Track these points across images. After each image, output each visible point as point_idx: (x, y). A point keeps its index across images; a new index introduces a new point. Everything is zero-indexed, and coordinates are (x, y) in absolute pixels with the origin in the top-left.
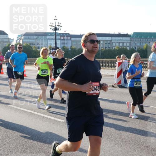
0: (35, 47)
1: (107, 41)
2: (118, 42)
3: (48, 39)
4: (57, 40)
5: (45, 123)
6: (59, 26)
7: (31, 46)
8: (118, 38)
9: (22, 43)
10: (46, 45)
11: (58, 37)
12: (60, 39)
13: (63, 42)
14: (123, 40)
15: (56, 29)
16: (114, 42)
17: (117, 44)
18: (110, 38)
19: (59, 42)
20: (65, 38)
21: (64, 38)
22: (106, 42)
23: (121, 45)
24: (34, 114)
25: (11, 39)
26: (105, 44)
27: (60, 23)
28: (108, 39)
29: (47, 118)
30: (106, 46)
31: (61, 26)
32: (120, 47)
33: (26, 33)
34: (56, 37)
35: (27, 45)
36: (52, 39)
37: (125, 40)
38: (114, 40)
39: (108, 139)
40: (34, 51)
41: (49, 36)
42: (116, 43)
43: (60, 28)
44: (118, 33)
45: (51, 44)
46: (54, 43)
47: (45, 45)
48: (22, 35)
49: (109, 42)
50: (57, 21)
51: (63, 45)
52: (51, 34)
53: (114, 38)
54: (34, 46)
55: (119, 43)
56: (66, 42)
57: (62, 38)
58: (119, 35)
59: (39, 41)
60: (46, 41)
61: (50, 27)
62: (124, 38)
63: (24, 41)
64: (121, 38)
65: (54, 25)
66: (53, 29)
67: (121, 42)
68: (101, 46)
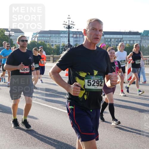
0: (49, 45)
1: (118, 38)
2: (128, 40)
3: (62, 37)
4: (70, 38)
5: (60, 116)
6: (72, 24)
7: (46, 43)
8: (128, 36)
9: (37, 41)
10: (60, 43)
11: (71, 35)
12: (73, 37)
13: (76, 40)
14: (134, 38)
15: (69, 27)
16: (125, 40)
17: (128, 42)
18: (121, 36)
19: (72, 40)
20: (78, 36)
21: (76, 36)
22: (117, 40)
23: (131, 43)
24: (49, 108)
25: (27, 36)
26: (116, 41)
27: (73, 22)
28: (119, 37)
29: (61, 111)
30: (117, 44)
31: (74, 25)
32: (131, 45)
33: (41, 31)
34: (69, 35)
35: (42, 42)
36: (65, 37)
37: (135, 38)
38: (125, 38)
39: (119, 132)
40: (48, 48)
41: (63, 34)
42: (126, 41)
43: (73, 26)
44: (129, 31)
45: (64, 42)
46: (67, 40)
47: (58, 43)
48: (37, 33)
49: (119, 40)
50: (70, 20)
51: (76, 43)
52: (64, 32)
53: (124, 36)
54: (48, 43)
55: (130, 41)
56: (78, 39)
57: (75, 36)
58: (130, 33)
59: (53, 39)
60: (60, 39)
61: (64, 25)
62: (135, 36)
63: (39, 38)
64: (132, 36)
65: (67, 24)
66: (66, 28)
67: (132, 40)
68: (112, 43)
